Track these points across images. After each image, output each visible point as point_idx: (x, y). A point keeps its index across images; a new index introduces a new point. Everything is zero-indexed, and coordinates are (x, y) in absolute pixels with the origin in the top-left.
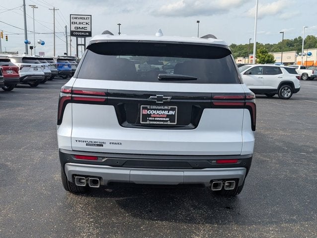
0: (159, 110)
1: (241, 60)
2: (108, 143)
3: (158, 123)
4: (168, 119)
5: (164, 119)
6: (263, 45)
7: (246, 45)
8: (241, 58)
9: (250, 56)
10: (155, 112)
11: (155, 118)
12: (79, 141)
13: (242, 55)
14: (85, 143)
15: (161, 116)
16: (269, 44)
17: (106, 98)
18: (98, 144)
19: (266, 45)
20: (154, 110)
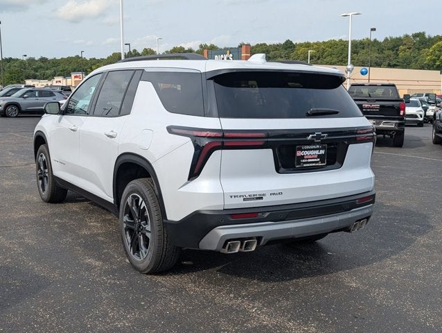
0: (311, 150)
1: (60, 82)
2: (268, 195)
3: (311, 165)
4: (319, 160)
5: (315, 160)
6: (86, 61)
7: (62, 59)
8: (60, 78)
9: (73, 76)
10: (307, 153)
11: (307, 159)
12: (235, 197)
13: (58, 73)
14: (242, 198)
15: (313, 157)
16: (94, 59)
17: (266, 140)
18: (258, 196)
19: (91, 59)
20: (307, 150)
